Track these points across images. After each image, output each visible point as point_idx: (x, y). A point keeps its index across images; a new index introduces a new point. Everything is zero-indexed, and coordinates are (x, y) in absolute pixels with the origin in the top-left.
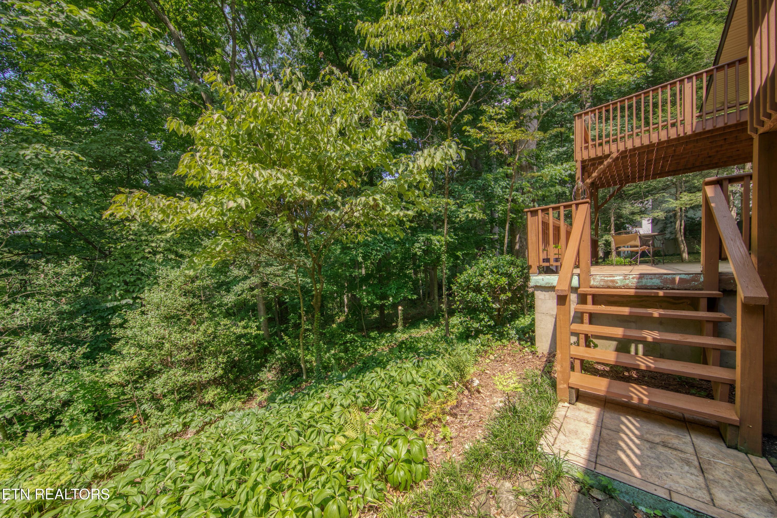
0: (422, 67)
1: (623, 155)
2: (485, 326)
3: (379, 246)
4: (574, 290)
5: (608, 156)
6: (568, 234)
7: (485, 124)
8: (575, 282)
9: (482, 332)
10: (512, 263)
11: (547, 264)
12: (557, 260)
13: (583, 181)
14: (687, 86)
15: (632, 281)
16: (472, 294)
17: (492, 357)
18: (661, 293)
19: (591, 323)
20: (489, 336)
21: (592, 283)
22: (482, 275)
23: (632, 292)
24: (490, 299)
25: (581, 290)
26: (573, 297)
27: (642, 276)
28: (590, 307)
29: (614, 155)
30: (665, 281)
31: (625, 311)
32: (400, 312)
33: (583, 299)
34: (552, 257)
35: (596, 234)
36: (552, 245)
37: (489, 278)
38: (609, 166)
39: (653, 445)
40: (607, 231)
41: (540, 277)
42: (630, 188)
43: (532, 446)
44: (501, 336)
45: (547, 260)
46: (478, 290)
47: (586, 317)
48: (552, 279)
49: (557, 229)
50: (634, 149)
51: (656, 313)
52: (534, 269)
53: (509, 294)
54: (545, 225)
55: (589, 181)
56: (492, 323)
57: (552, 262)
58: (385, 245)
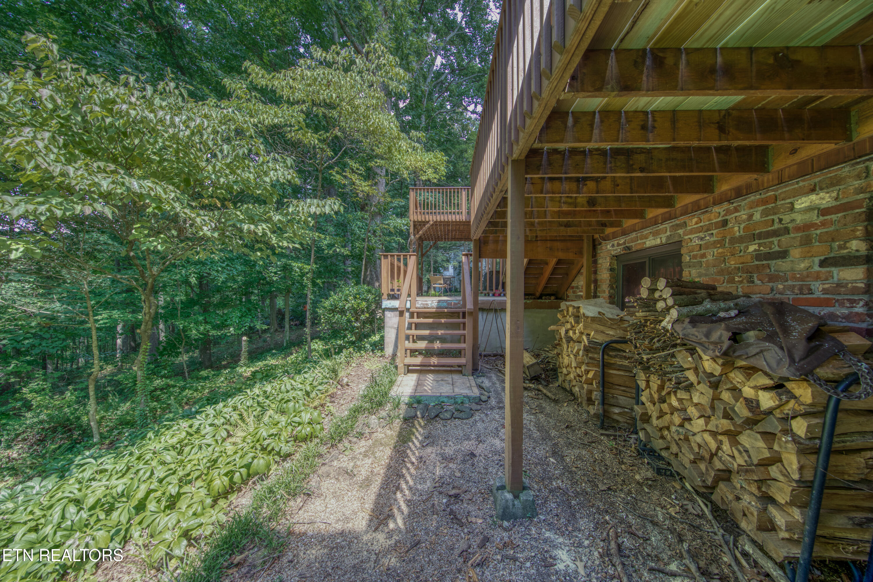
0: (301, 118)
1: (436, 223)
2: (347, 342)
3: (220, 266)
4: (408, 310)
5: (428, 222)
6: (405, 272)
7: (348, 174)
8: (408, 306)
9: (345, 347)
10: (369, 291)
11: (393, 293)
12: (398, 290)
13: (414, 235)
14: (464, 193)
15: (435, 304)
16: (338, 316)
17: (354, 365)
18: (446, 310)
19: (416, 329)
20: (351, 349)
21: (417, 305)
22: (346, 300)
23: (434, 310)
24: (353, 319)
25: (411, 310)
26: (407, 315)
27: (439, 301)
28: (415, 320)
29: (431, 223)
30: (448, 304)
31: (430, 320)
32: (243, 343)
33: (412, 316)
34: (396, 288)
35: (422, 274)
36: (396, 280)
37: (352, 302)
38: (429, 228)
39: (438, 381)
40: (428, 271)
41: (389, 302)
42: (441, 244)
43: (385, 394)
44: (360, 349)
45: (392, 290)
46: (343, 312)
47: (413, 325)
48: (395, 303)
49: (399, 268)
50: (441, 222)
51: (443, 321)
52: (385, 296)
53: (367, 315)
54: (392, 265)
55: (417, 236)
56: (354, 339)
57: (396, 292)
58: (228, 265)
